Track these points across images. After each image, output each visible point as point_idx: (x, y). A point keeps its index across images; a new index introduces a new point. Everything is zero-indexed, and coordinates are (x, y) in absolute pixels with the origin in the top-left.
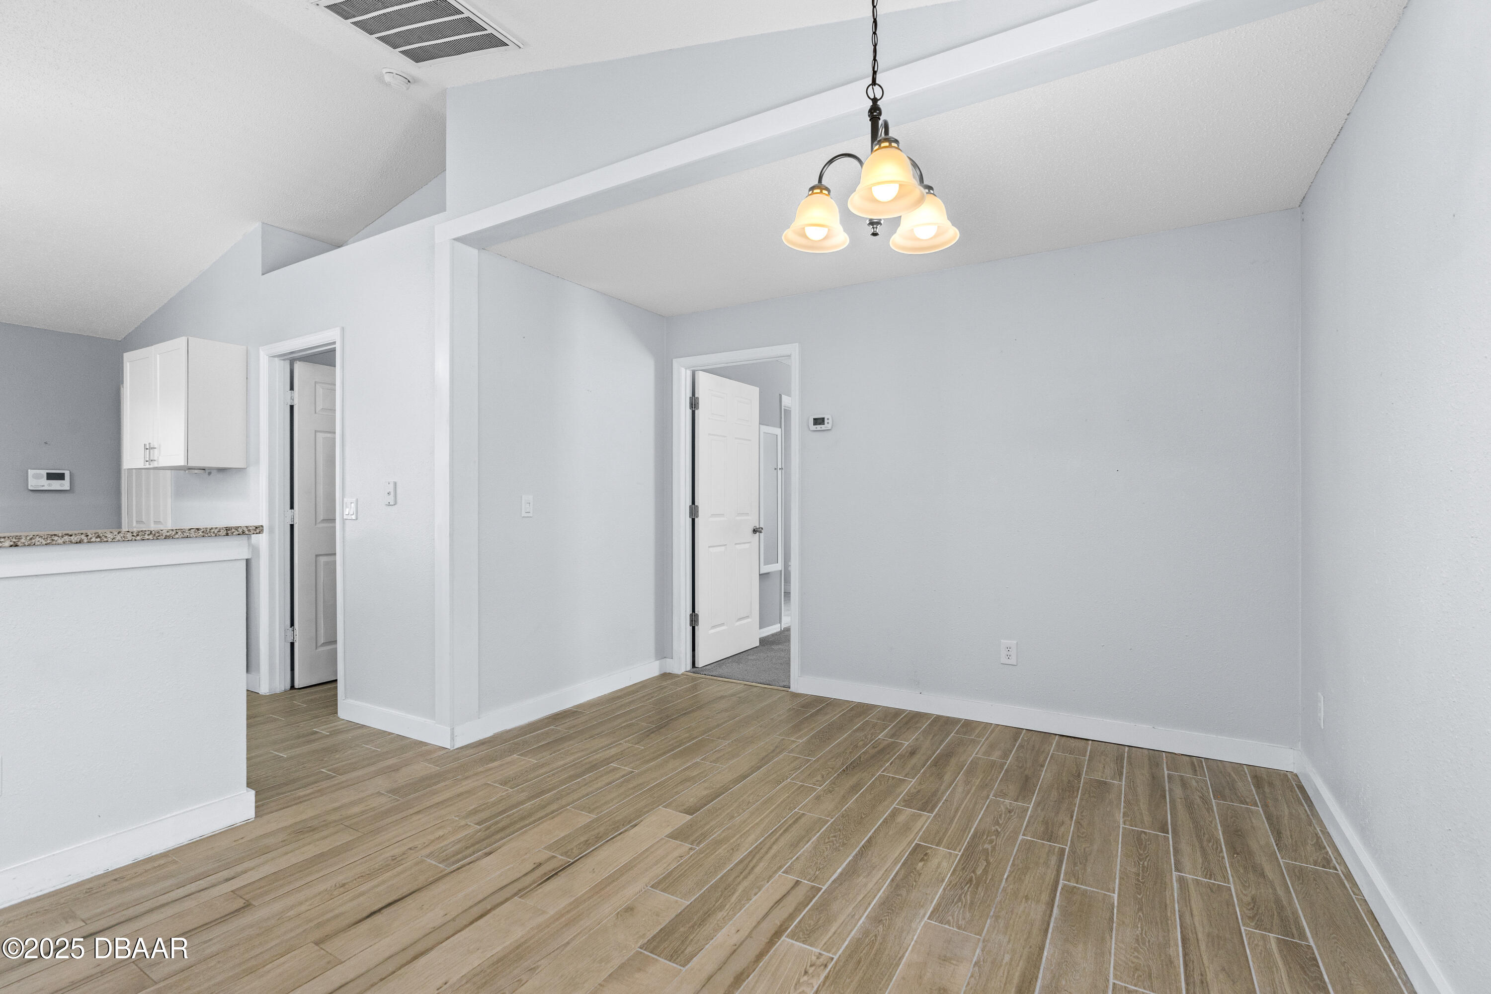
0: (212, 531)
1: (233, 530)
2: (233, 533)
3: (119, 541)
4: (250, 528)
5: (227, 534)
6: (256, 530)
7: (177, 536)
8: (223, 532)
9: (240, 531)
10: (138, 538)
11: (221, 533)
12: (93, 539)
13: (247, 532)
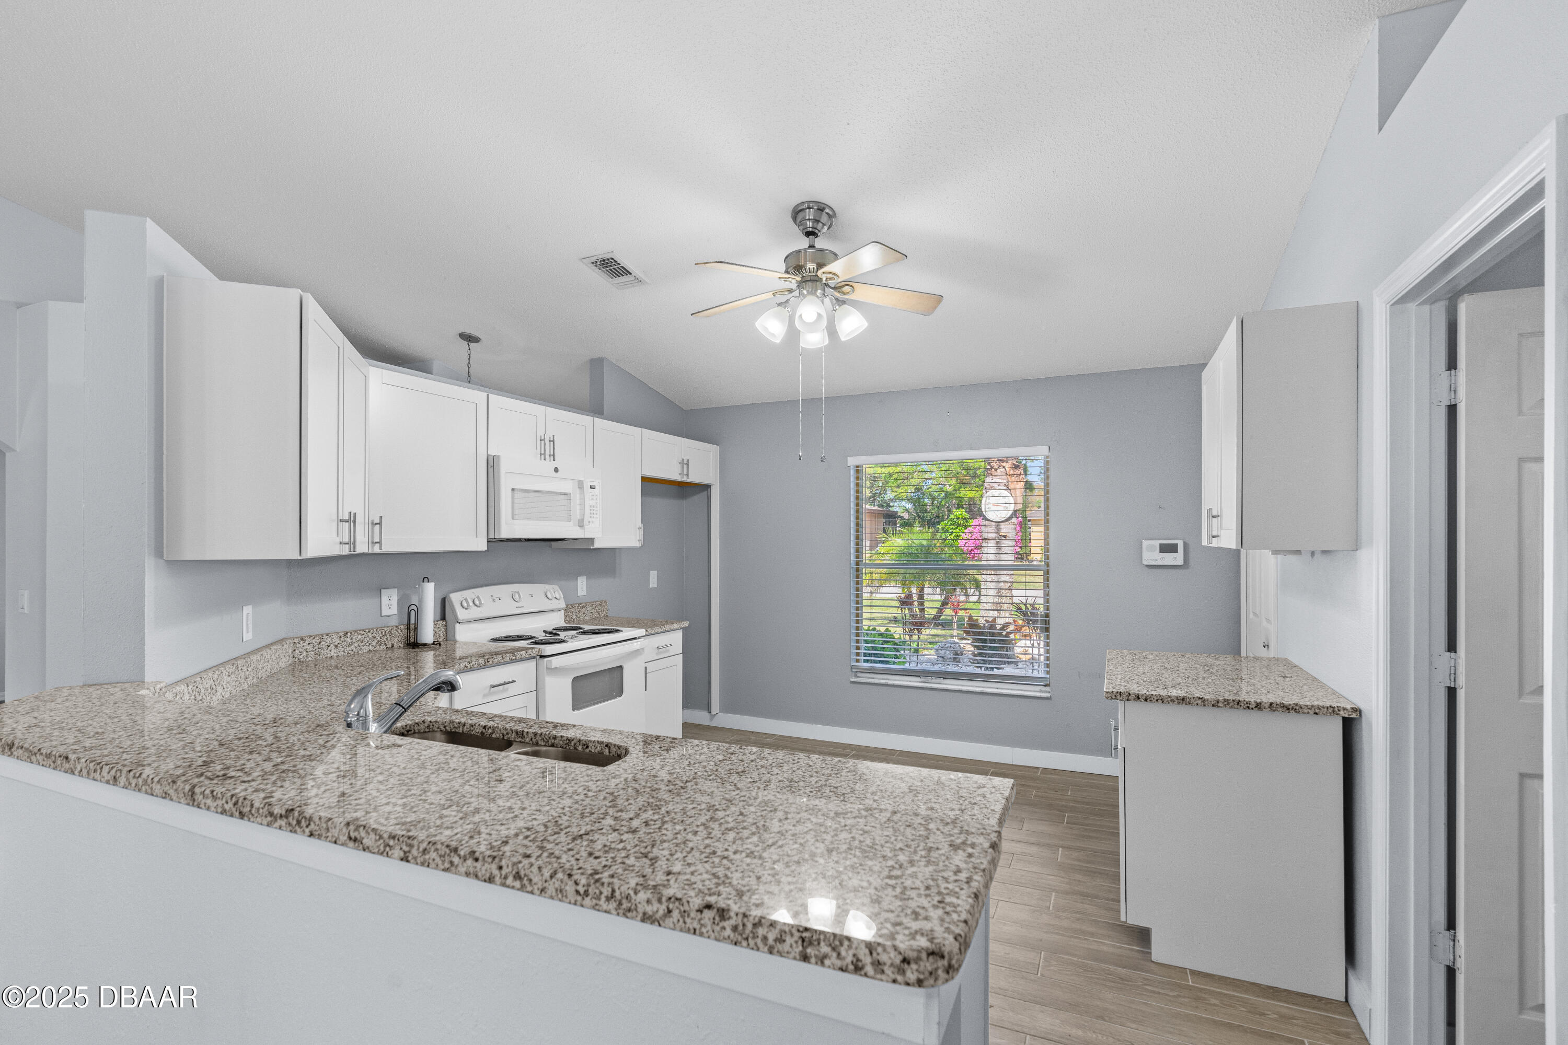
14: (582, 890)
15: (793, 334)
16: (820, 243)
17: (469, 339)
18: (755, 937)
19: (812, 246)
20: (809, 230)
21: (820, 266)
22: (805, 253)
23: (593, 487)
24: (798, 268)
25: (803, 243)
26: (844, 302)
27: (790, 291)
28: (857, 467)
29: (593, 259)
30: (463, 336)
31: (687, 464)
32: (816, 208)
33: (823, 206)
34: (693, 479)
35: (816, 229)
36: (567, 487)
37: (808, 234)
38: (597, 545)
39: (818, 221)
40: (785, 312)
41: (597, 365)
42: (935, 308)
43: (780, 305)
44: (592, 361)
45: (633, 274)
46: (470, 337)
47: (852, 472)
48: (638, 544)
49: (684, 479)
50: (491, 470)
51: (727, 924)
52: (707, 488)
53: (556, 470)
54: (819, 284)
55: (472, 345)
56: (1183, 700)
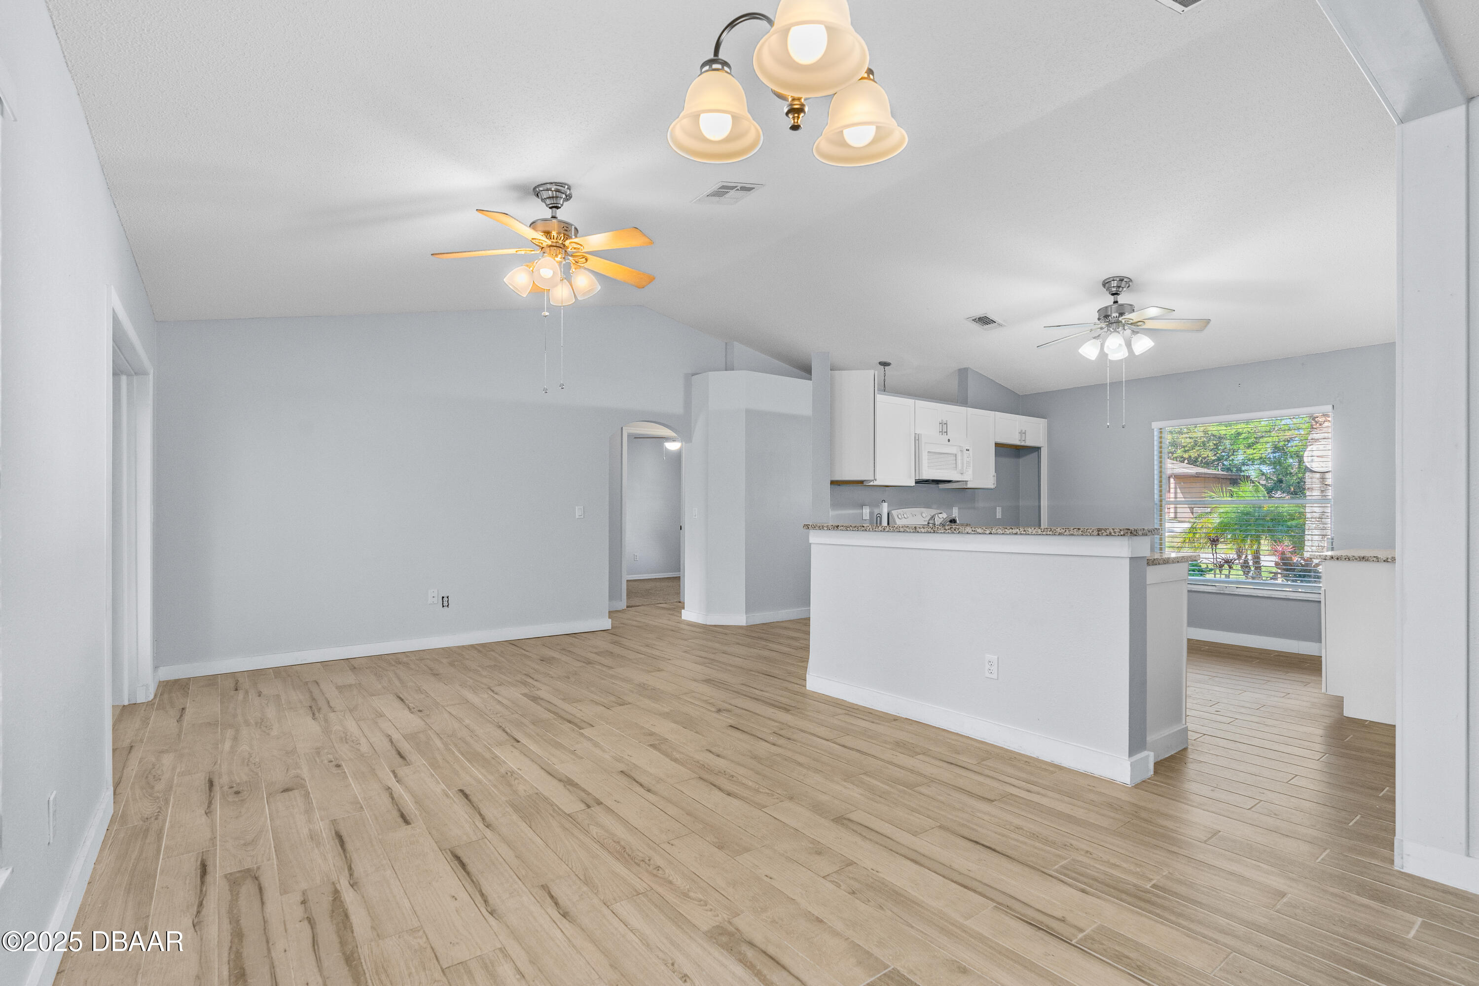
0: (1088, 531)
1: (1103, 531)
2: (1102, 534)
3: (1034, 534)
4: (1116, 530)
5: (1098, 535)
6: (1120, 532)
7: (1066, 534)
8: (1095, 533)
9: (1108, 532)
10: (1044, 533)
11: (1094, 533)
12: (1022, 532)
13: (1113, 534)
14: (1042, 530)
15: (1103, 355)
16: (1121, 299)
17: (885, 364)
18: (1087, 532)
19: (1116, 302)
20: (1114, 292)
21: (1121, 314)
22: (1111, 308)
23: (968, 450)
24: (1106, 316)
25: (1109, 300)
26: (1138, 333)
27: (1102, 328)
28: (1161, 429)
29: (974, 318)
30: (882, 364)
31: (1025, 433)
32: (1118, 280)
33: (1122, 278)
34: (1029, 443)
35: (1118, 291)
36: (954, 450)
37: (1113, 294)
38: (969, 486)
39: (1119, 287)
40: (1098, 342)
41: (963, 373)
42: (1206, 326)
43: (1094, 338)
44: (960, 370)
45: (997, 323)
46: (885, 363)
47: (1156, 433)
48: (993, 487)
49: (1023, 444)
50: (917, 442)
51: (1080, 531)
52: (1037, 449)
53: (949, 441)
54: (1120, 324)
55: (886, 367)
56: (1363, 558)
